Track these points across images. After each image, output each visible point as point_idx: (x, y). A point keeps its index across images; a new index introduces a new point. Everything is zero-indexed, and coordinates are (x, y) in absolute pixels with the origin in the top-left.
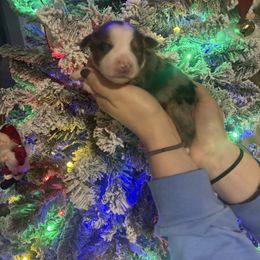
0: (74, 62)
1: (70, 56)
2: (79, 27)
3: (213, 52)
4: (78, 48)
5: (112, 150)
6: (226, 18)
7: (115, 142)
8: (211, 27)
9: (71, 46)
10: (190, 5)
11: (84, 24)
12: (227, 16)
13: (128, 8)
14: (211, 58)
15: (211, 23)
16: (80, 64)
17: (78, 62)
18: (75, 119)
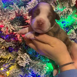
0: (8, 29)
1: (6, 26)
2: (10, 14)
3: (66, 25)
4: (9, 23)
5: (24, 66)
6: (71, 10)
7: (25, 62)
8: (65, 14)
9: (6, 22)
11: (12, 13)
12: (71, 9)
13: (29, 5)
14: (66, 28)
15: (65, 12)
16: (10, 29)
17: (9, 29)
18: (9, 53)
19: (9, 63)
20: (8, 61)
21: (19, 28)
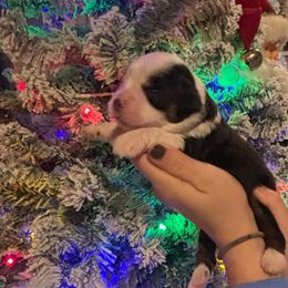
0: (37, 93)
1: (31, 82)
2: (46, 51)
6: (228, 47)
9: (33, 72)
10: (193, 36)
12: (229, 44)
15: (209, 52)
16: (45, 96)
17: (41, 93)
18: (45, 174)
19: (45, 210)
20: (44, 202)
21: (80, 99)
